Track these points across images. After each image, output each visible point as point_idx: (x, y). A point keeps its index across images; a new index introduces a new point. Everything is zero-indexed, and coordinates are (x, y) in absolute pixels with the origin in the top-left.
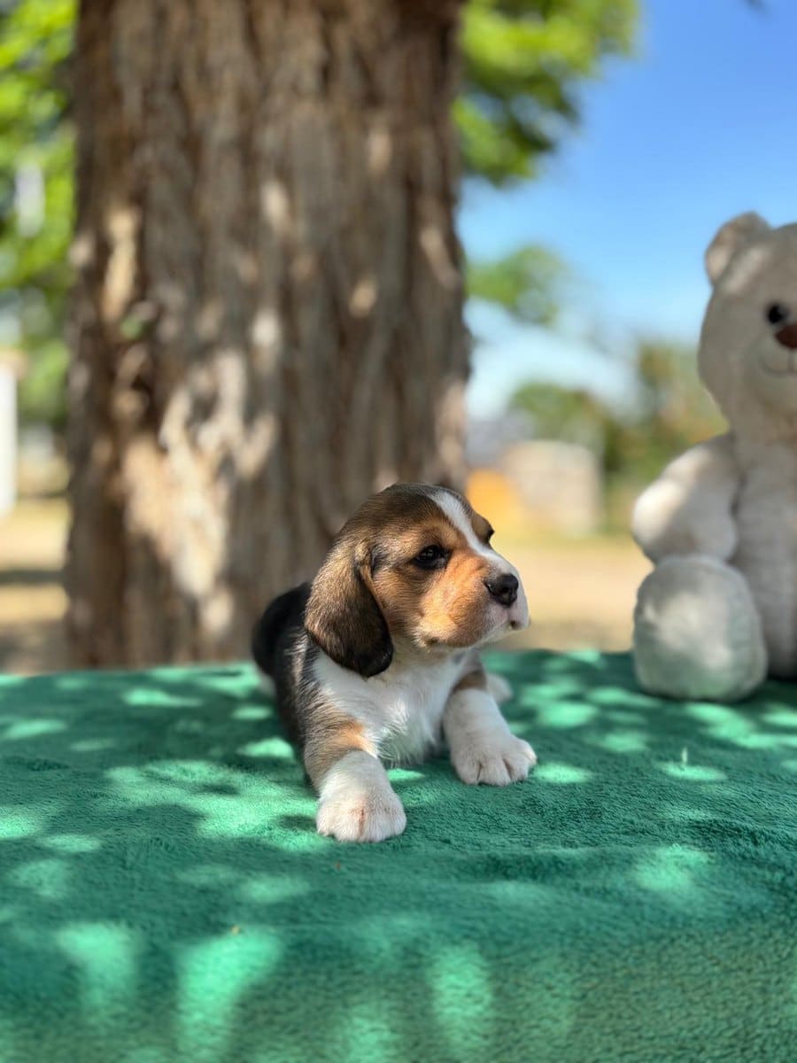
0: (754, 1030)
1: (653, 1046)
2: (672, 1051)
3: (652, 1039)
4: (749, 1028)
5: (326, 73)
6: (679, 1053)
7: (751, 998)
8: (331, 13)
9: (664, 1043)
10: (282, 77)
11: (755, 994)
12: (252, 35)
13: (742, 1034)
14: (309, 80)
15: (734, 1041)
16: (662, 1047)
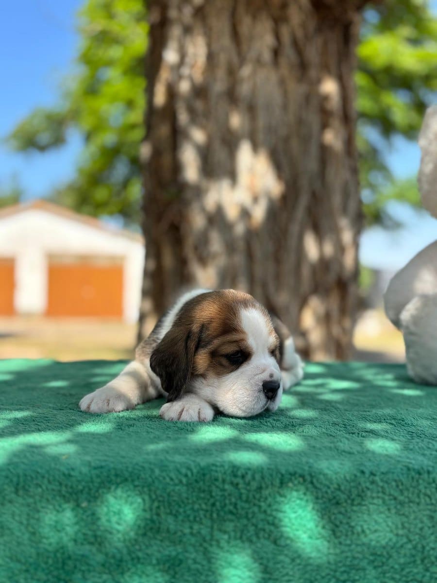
0: (428, 544)
1: (351, 551)
2: (367, 556)
3: (349, 545)
4: (424, 543)
5: (276, 53)
6: (372, 558)
7: (422, 522)
8: (279, 19)
9: (359, 549)
10: (252, 55)
11: (425, 519)
12: (235, 35)
13: (419, 546)
14: (267, 56)
15: (414, 552)
16: (358, 552)
